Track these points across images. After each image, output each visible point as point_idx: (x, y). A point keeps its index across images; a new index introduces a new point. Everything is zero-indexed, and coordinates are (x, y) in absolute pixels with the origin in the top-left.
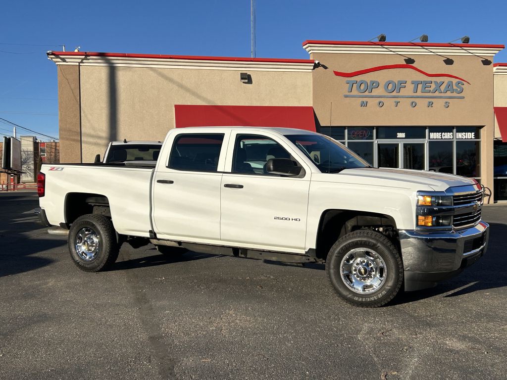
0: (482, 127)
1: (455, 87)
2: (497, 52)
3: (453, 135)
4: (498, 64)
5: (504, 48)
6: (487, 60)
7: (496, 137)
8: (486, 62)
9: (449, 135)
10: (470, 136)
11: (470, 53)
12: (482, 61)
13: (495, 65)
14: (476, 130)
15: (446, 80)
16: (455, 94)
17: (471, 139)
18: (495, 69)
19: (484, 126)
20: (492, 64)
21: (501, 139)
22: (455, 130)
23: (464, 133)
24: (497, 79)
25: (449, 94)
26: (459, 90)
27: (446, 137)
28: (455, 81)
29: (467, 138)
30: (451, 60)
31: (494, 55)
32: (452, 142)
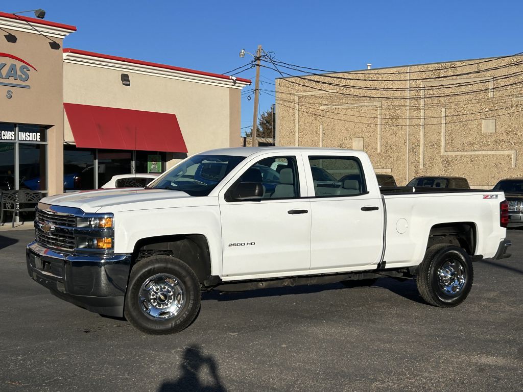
0: (50, 126)
1: (19, 73)
2: (67, 34)
3: (15, 135)
4: (70, 49)
5: (75, 30)
6: (55, 43)
7: (66, 140)
8: (55, 46)
9: (10, 135)
10: (35, 137)
11: (36, 30)
12: (50, 43)
13: (65, 51)
14: (42, 130)
15: (9, 62)
16: (19, 82)
17: (36, 141)
18: (65, 55)
19: (52, 126)
20: (61, 49)
21: (74, 144)
22: (17, 129)
23: (28, 134)
24: (67, 68)
25: (11, 81)
26: (24, 76)
27: (6, 137)
28: (19, 64)
29: (31, 140)
30: (14, 36)
31: (63, 37)
32: (13, 144)
